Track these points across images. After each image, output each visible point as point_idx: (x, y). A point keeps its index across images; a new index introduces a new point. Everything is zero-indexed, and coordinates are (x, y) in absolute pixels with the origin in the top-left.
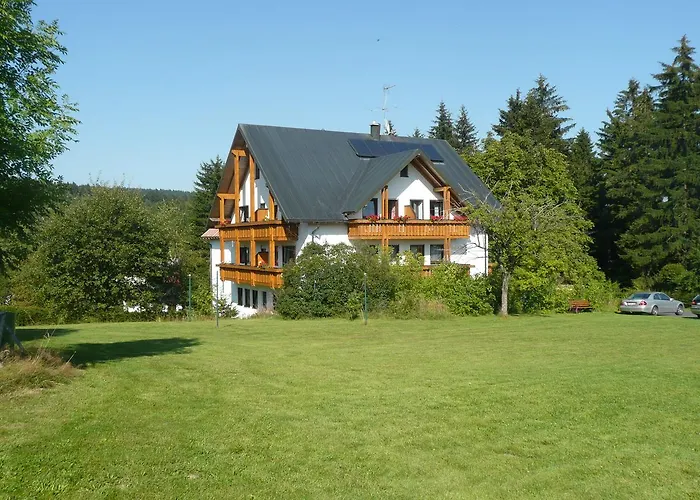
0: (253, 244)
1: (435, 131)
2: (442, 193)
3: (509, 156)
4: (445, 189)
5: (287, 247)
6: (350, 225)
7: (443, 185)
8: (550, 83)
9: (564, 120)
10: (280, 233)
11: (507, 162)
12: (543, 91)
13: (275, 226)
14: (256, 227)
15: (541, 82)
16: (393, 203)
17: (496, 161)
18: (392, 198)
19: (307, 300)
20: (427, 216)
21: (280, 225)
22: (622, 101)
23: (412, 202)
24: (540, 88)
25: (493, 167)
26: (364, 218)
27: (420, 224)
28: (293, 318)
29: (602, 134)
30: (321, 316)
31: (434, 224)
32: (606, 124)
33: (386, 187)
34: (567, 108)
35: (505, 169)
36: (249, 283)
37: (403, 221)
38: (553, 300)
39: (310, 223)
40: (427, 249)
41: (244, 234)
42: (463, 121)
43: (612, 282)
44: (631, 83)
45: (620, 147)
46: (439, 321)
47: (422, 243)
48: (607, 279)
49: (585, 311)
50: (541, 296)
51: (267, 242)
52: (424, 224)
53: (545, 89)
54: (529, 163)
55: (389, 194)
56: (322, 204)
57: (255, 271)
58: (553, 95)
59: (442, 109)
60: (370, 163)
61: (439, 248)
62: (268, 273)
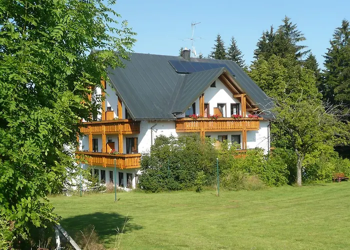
0: (104, 137)
1: (214, 55)
2: (239, 99)
3: (277, 72)
4: (242, 96)
5: (129, 138)
6: (177, 122)
7: (241, 93)
8: (292, 22)
9: (303, 47)
10: (127, 129)
11: (275, 77)
12: (288, 27)
13: (123, 123)
14: (107, 124)
15: (286, 21)
16: (207, 106)
17: (267, 76)
18: (206, 102)
19: (163, 179)
20: (229, 115)
21: (126, 123)
22: (338, 35)
23: (218, 105)
24: (286, 25)
25: (265, 80)
26: (187, 116)
27: (224, 121)
28: (154, 192)
29: (327, 57)
30: (174, 190)
31: (235, 121)
32: (330, 50)
33: (203, 95)
34: (304, 39)
35: (274, 81)
36: (101, 165)
37: (215, 119)
38: (324, 173)
39: (150, 121)
40: (229, 138)
41: (96, 129)
42: (233, 48)
43: (343, 159)
44: (344, 22)
45: (339, 65)
46: (260, 191)
47: (226, 134)
48: (340, 157)
49: (343, 180)
50: (315, 171)
51: (116, 135)
52: (226, 121)
53: (289, 26)
54: (290, 78)
55: (205, 100)
56: (158, 108)
57: (106, 157)
58: (295, 30)
59: (219, 40)
60: (186, 77)
61: (237, 138)
62: (118, 158)
